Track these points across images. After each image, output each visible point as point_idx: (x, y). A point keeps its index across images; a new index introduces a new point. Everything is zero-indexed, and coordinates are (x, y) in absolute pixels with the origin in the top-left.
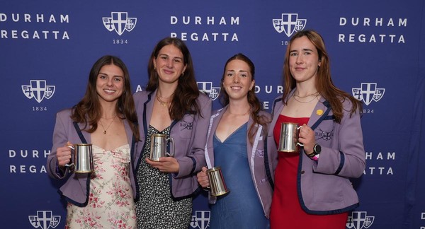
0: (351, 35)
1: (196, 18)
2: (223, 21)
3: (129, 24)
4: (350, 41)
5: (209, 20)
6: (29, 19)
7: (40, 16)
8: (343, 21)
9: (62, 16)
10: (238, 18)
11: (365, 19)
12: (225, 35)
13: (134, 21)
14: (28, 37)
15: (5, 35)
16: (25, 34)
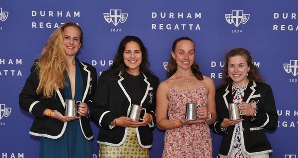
0: (282, 26)
1: (170, 13)
2: (189, 16)
3: (122, 18)
4: (282, 29)
5: (179, 15)
6: (52, 14)
7: (60, 13)
8: (276, 16)
9: (75, 12)
10: (200, 14)
11: (293, 14)
12: (191, 25)
13: (126, 16)
14: (50, 27)
15: (35, 26)
16: (48, 25)
